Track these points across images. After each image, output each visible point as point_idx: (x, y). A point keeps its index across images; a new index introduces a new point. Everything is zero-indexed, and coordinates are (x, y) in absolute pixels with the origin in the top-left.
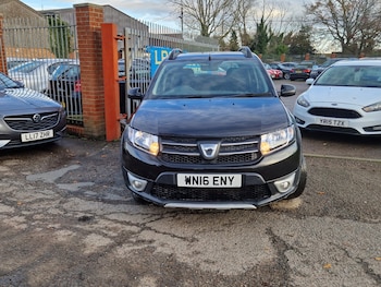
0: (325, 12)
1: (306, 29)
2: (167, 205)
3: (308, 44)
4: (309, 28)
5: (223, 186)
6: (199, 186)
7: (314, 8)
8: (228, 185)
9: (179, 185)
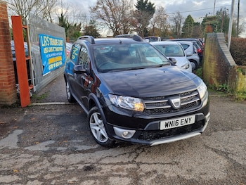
0: (102, 12)
1: (93, 22)
2: (154, 144)
3: (95, 31)
4: (94, 22)
5: (186, 124)
6: (173, 127)
7: (95, 9)
8: (188, 123)
9: (161, 129)
